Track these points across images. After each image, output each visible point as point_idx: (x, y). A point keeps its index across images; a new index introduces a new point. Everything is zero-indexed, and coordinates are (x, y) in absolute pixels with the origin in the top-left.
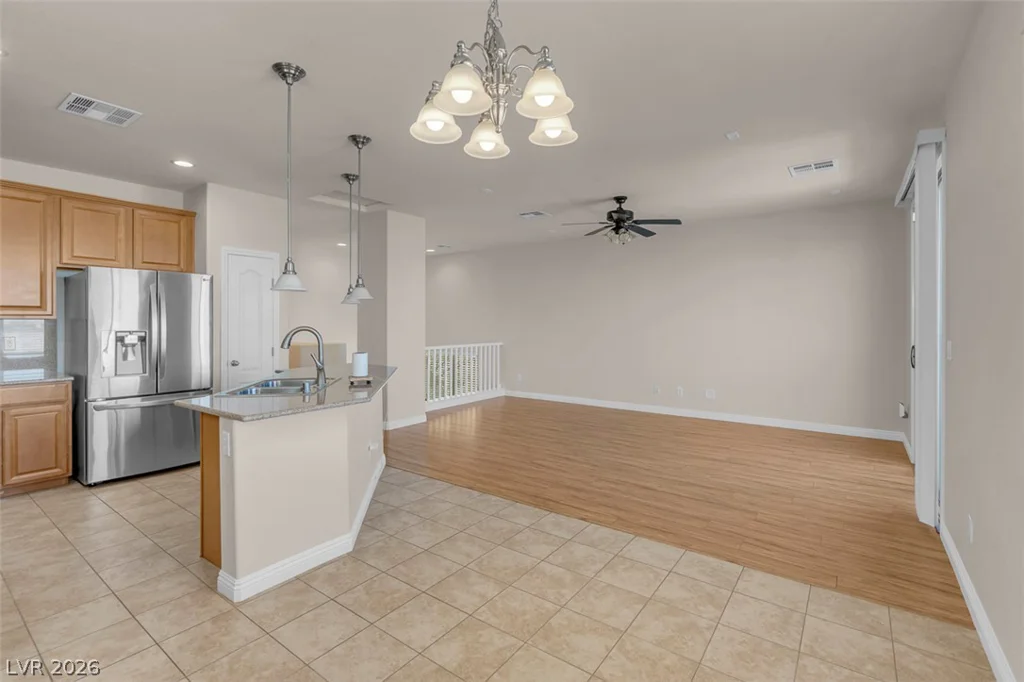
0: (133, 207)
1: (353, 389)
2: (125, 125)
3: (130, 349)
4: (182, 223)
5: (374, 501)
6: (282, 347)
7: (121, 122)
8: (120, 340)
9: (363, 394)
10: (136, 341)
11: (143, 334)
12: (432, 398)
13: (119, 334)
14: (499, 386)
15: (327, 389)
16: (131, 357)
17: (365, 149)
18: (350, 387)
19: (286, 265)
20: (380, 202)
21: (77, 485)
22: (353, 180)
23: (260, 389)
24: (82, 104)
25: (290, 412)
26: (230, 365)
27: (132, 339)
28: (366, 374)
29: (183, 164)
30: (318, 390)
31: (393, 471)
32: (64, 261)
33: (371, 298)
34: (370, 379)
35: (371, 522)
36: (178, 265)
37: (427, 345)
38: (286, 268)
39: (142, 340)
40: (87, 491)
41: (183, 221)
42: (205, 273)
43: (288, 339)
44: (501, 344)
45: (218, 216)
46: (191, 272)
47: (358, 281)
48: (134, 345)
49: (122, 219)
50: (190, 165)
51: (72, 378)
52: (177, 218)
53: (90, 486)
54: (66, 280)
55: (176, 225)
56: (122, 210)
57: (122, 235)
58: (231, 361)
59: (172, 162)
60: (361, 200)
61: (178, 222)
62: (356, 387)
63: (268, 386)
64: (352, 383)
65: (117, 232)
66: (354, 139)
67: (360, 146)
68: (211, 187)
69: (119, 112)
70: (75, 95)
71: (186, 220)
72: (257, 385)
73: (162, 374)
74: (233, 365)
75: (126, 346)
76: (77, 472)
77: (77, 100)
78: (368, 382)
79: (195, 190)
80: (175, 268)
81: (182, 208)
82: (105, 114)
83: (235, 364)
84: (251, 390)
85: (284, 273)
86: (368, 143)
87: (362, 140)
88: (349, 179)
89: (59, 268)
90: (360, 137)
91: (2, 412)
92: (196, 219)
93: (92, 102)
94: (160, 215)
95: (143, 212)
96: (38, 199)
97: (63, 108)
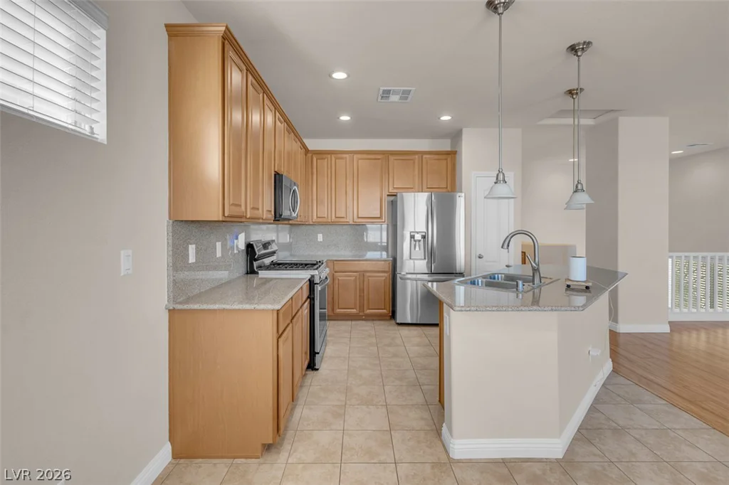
0: (422, 154)
1: (568, 292)
2: (409, 99)
3: (417, 243)
4: (449, 160)
5: (593, 409)
6: (502, 247)
7: (406, 98)
8: (412, 237)
9: (580, 300)
10: (420, 238)
11: (424, 234)
12: (678, 306)
13: (412, 234)
15: (542, 288)
16: (417, 248)
17: (585, 57)
18: (566, 290)
19: (498, 175)
20: (612, 110)
21: (393, 323)
22: (576, 93)
23: (484, 280)
24: (387, 93)
25: (494, 309)
26: (478, 258)
27: (418, 237)
28: (584, 279)
29: (446, 118)
30: (533, 288)
31: (620, 380)
32: (390, 191)
33: (593, 202)
34: (589, 284)
35: (587, 433)
36: (447, 188)
37: (670, 251)
38: (497, 178)
39: (424, 237)
40: (397, 328)
41: (449, 158)
42: (461, 192)
46: (454, 192)
47: (577, 187)
48: (420, 241)
49: (416, 161)
50: (449, 118)
51: (392, 259)
52: (446, 157)
53: (399, 325)
54: (391, 202)
55: (445, 162)
56: (417, 157)
57: (416, 172)
58: (478, 254)
59: (439, 118)
60: (587, 112)
61: (446, 159)
62: (573, 290)
63: (494, 278)
64: (568, 286)
65: (414, 171)
66: (573, 49)
67: (579, 54)
68: (465, 131)
69: (404, 91)
70: (382, 88)
71: (451, 157)
72: (484, 277)
73: (434, 262)
74: (479, 257)
75: (415, 241)
76: (393, 314)
77: (384, 92)
78: (587, 288)
79: (456, 136)
80: (444, 190)
81: (449, 149)
82: (398, 97)
83: (480, 257)
84: (478, 281)
85: (495, 183)
86: (588, 47)
87: (581, 47)
88: (573, 94)
89: (388, 195)
90: (579, 44)
91: (363, 273)
92: (457, 156)
93: (390, 90)
94: (436, 157)
95: (428, 156)
96: (379, 157)
97: (379, 100)
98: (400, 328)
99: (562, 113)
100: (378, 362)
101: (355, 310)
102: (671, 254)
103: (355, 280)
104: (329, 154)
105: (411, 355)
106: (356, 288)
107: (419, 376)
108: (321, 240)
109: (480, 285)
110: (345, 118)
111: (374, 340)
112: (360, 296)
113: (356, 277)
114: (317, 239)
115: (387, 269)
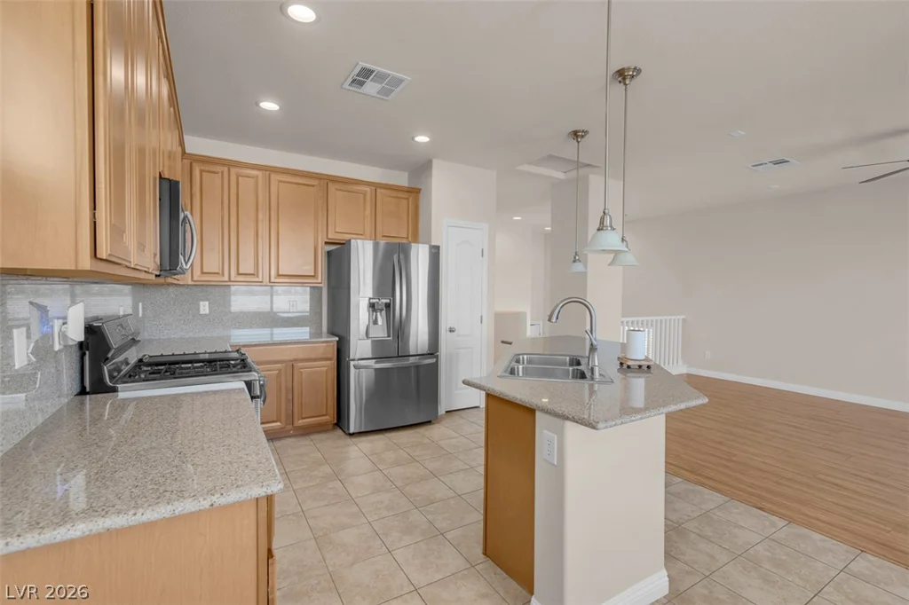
0: (377, 186)
2: (392, 95)
3: (378, 314)
4: (410, 199)
6: (550, 320)
7: (388, 93)
8: (372, 306)
10: (382, 307)
11: (388, 301)
13: (371, 301)
14: (680, 362)
16: (380, 322)
20: (589, 165)
21: (339, 432)
22: (582, 136)
24: (364, 76)
29: (422, 139)
32: (330, 237)
36: (408, 238)
37: (622, 317)
39: (387, 306)
40: (350, 441)
43: (557, 311)
44: (683, 317)
45: (442, 189)
46: (416, 243)
48: (381, 310)
49: (368, 195)
50: (428, 140)
51: (337, 339)
52: (405, 195)
53: (351, 435)
54: (329, 253)
55: (405, 201)
56: (367, 189)
57: (368, 212)
59: (413, 139)
61: (408, 199)
65: (365, 210)
66: (621, 75)
67: (628, 81)
68: (436, 163)
69: (394, 78)
70: (363, 65)
71: (412, 196)
73: (402, 338)
75: (376, 311)
76: (340, 420)
77: (363, 72)
79: (422, 168)
80: (405, 241)
81: (406, 185)
82: (377, 86)
83: (452, 330)
84: (518, 368)
85: (598, 230)
86: (638, 74)
87: (631, 73)
88: (577, 137)
89: (326, 243)
90: (629, 69)
91: (292, 365)
92: (421, 195)
93: (373, 72)
94: (394, 194)
95: (383, 191)
96: (313, 183)
97: (346, 85)
98: (355, 440)
99: (551, 159)
100: (355, 509)
101: (278, 424)
102: (625, 319)
103: (279, 375)
104: (224, 165)
105: (398, 484)
106: (280, 388)
107: (430, 517)
108: (207, 312)
109: (521, 374)
110: (269, 106)
111: (327, 469)
112: (287, 400)
113: (280, 370)
114: (199, 310)
115: (330, 356)
